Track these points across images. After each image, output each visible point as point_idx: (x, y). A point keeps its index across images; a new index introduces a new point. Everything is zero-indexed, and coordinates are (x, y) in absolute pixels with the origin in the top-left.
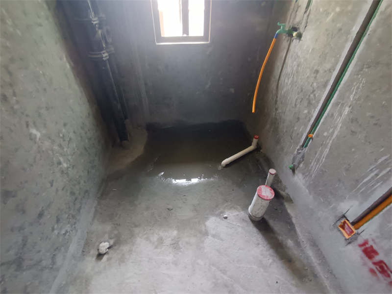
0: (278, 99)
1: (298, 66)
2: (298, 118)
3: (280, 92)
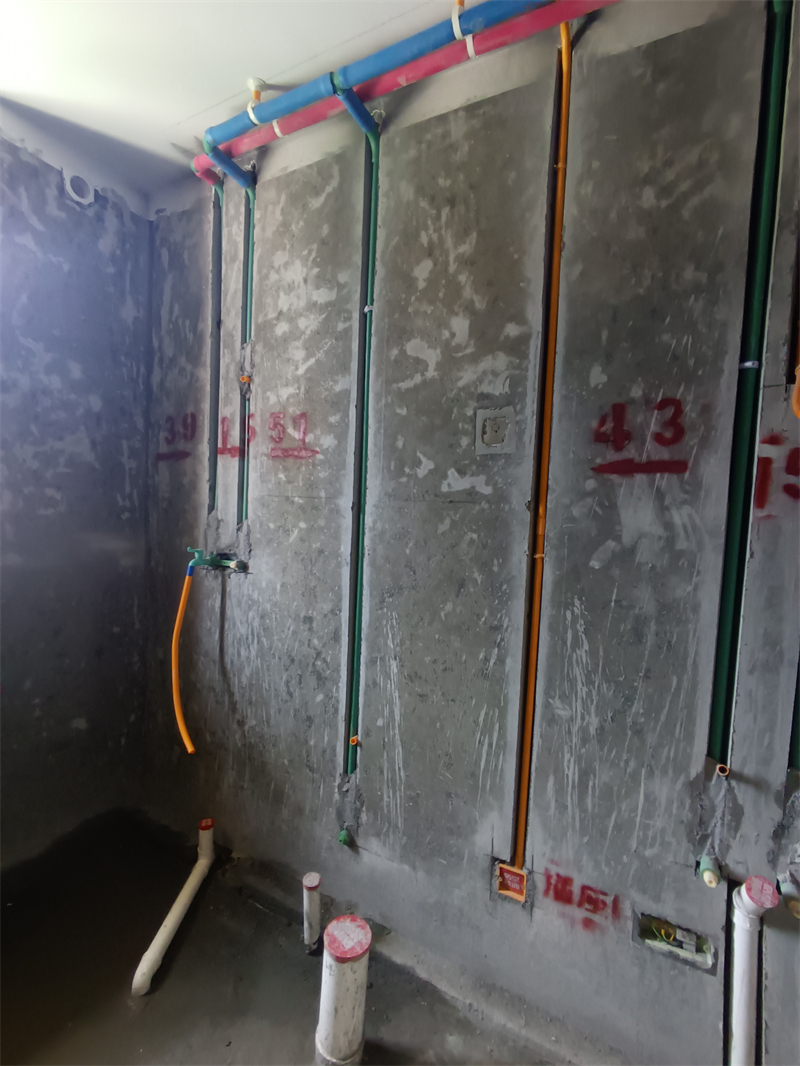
0: (237, 697)
1: (262, 617)
2: (310, 719)
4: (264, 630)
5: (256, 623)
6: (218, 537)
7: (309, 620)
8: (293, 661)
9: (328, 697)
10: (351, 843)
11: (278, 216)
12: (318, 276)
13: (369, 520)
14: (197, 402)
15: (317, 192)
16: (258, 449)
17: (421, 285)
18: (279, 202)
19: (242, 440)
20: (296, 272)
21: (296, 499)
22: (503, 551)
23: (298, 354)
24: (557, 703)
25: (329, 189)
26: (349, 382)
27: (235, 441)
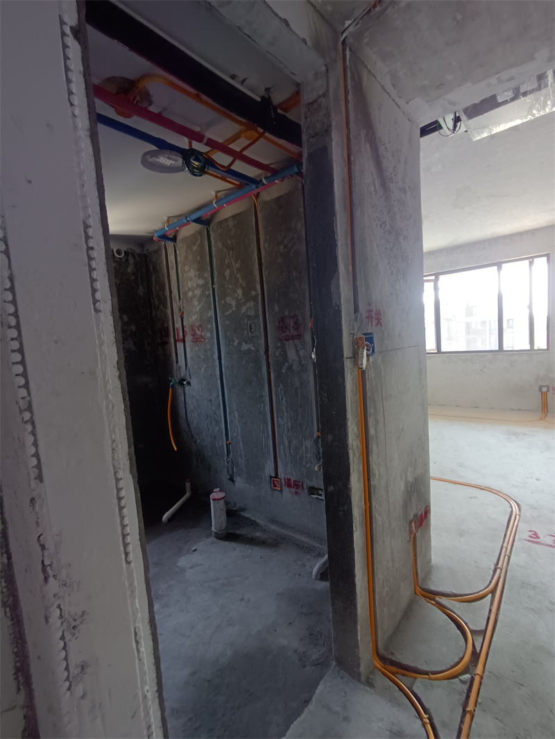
0: (193, 433)
1: (197, 401)
2: (215, 437)
3: (191, 426)
4: (198, 406)
5: (195, 404)
6: (180, 374)
7: (211, 400)
8: (208, 416)
9: (219, 428)
10: (232, 479)
11: (184, 253)
12: (198, 275)
13: (223, 362)
14: (168, 323)
15: (194, 244)
16: (188, 339)
17: (228, 278)
18: (184, 247)
19: (184, 336)
20: (192, 273)
21: (202, 357)
22: (260, 369)
23: (196, 303)
24: (280, 420)
25: (198, 244)
26: (211, 313)
27: (181, 336)
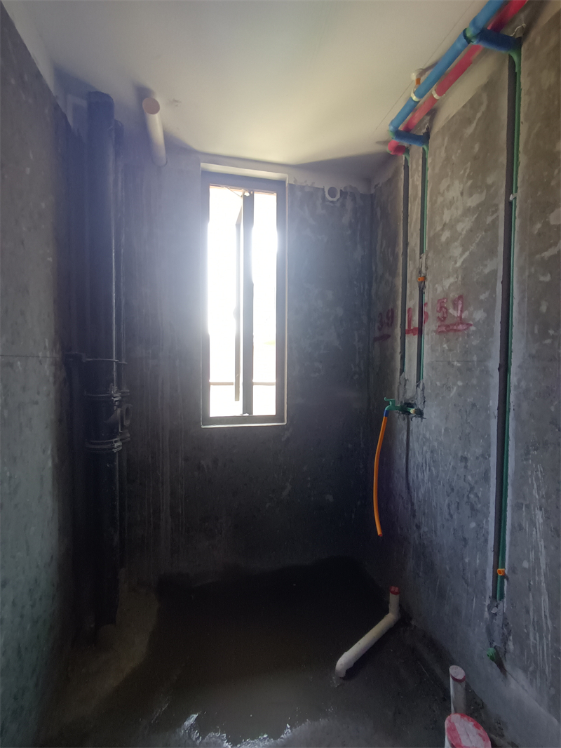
0: (416, 507)
1: (432, 452)
3: (414, 495)
4: (433, 461)
5: (428, 455)
6: (405, 392)
8: (453, 490)
9: (480, 527)
10: (499, 664)
11: (443, 154)
13: (513, 379)
15: (470, 122)
16: (430, 327)
18: (443, 145)
19: (421, 323)
20: (455, 190)
21: (455, 363)
23: (456, 250)
26: (497, 264)
27: (415, 323)
